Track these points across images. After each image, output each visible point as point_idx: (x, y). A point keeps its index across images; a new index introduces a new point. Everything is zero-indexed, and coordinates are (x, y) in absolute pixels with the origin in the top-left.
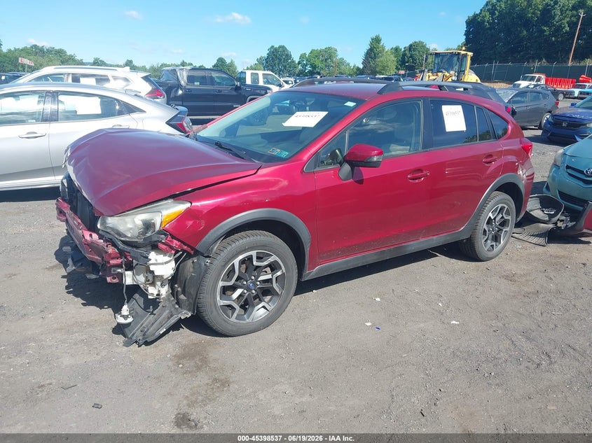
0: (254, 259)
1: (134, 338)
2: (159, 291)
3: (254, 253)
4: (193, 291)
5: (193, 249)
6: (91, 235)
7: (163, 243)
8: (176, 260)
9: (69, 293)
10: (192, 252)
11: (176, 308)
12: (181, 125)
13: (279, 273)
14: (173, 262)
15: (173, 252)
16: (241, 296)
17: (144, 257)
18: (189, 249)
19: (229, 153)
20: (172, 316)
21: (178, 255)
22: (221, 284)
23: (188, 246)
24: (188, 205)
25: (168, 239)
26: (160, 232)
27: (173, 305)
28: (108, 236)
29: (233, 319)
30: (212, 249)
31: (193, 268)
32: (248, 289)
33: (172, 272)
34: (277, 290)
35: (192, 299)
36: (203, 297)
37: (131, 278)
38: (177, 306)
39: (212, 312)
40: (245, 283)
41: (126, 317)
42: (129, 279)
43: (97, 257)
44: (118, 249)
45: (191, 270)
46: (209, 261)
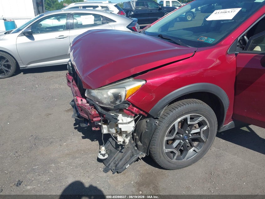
0: (189, 120)
1: (110, 167)
2: (124, 140)
3: (188, 116)
4: (147, 141)
5: (146, 113)
6: (82, 100)
7: (127, 110)
8: (136, 121)
9: (75, 128)
10: (146, 115)
11: (135, 150)
12: (134, 28)
13: (205, 128)
14: (134, 122)
15: (134, 115)
16: (179, 144)
17: (115, 119)
18: (144, 114)
19: (169, 41)
20: (133, 155)
21: (136, 117)
22: (166, 138)
23: (144, 111)
24: (144, 82)
25: (130, 107)
26: (125, 102)
27: (134, 147)
28: (91, 102)
29: (174, 160)
30: (160, 113)
31: (147, 126)
32: (184, 139)
33: (133, 129)
34: (203, 139)
35: (146, 145)
36: (154, 148)
37: (107, 130)
38: (136, 148)
39: (160, 157)
40: (182, 136)
41: (104, 155)
42: (105, 130)
43: (85, 115)
44: (98, 112)
45: (145, 127)
46: (158, 122)
